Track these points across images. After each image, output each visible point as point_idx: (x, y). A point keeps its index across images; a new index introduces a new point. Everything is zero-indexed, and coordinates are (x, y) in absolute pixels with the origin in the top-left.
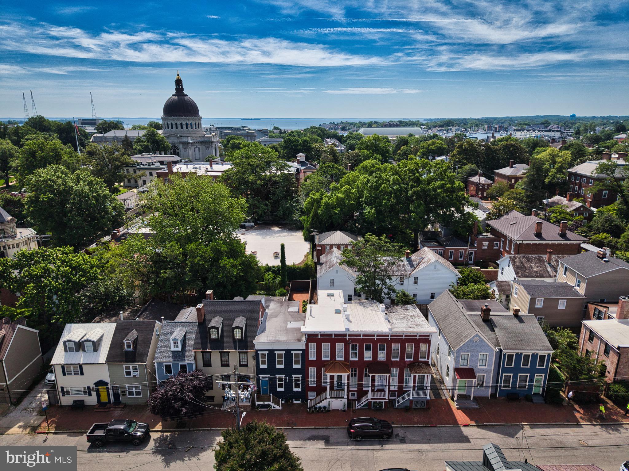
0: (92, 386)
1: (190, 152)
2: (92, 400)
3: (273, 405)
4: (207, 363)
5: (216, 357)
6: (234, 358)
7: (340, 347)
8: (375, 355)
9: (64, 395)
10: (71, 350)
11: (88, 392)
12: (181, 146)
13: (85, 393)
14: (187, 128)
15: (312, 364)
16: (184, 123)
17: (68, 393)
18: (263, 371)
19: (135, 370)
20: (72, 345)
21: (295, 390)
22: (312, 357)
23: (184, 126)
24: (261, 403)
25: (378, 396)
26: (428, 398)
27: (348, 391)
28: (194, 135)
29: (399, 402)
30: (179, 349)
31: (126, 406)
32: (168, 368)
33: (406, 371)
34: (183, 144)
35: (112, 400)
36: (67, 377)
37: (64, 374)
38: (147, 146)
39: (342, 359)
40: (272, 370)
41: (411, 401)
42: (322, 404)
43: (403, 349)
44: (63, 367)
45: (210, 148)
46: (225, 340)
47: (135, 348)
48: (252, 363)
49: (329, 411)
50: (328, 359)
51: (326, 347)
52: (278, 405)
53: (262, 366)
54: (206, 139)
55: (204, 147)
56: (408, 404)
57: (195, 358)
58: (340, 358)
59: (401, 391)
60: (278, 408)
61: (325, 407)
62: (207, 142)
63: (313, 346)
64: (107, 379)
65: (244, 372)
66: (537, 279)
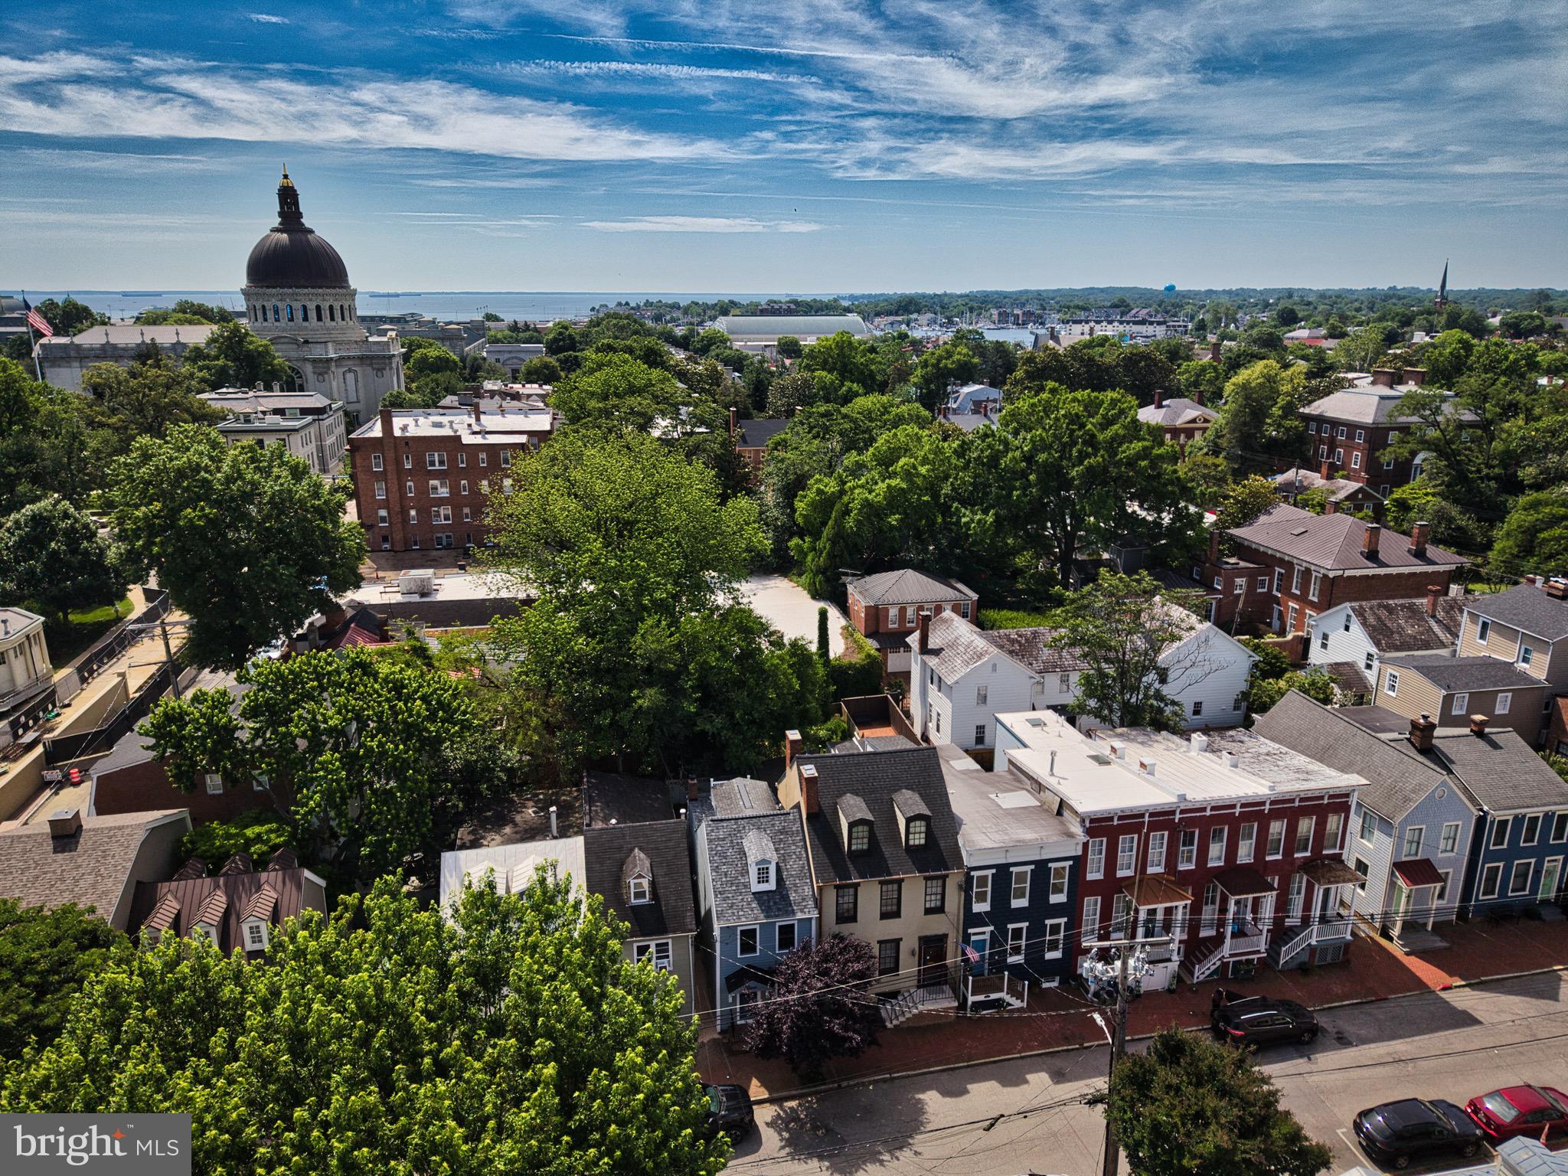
1: (334, 384)
3: (1008, 998)
4: (848, 914)
7: (1158, 840)
12: (308, 369)
14: (319, 319)
15: (1094, 888)
16: (311, 306)
19: (663, 954)
21: (1050, 955)
22: (1094, 874)
23: (312, 314)
24: (981, 998)
25: (1244, 946)
26: (1349, 937)
28: (340, 338)
29: (1287, 954)
30: (772, 885)
33: (1294, 882)
34: (314, 361)
38: (223, 370)
39: (1162, 869)
40: (1001, 914)
41: (1313, 950)
45: (387, 373)
47: (657, 895)
48: (954, 901)
49: (1139, 996)
51: (1128, 845)
52: (1020, 996)
54: (374, 348)
55: (369, 370)
56: (1305, 958)
57: (819, 904)
60: (1017, 1004)
62: (378, 357)
63: (1098, 850)
65: (937, 925)
66: (1420, 653)
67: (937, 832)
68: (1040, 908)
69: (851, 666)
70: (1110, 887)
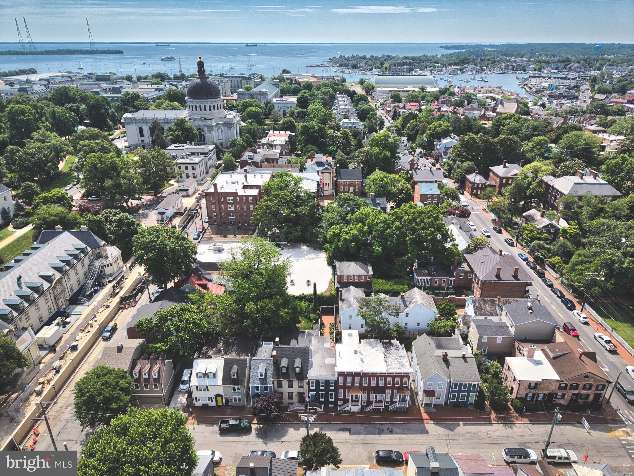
0: (213, 396)
1: (214, 134)
2: (213, 404)
3: (318, 408)
4: (280, 385)
5: (285, 383)
6: (296, 383)
7: (357, 379)
8: (377, 383)
9: (196, 401)
10: (201, 377)
11: (211, 399)
12: (206, 129)
13: (209, 400)
14: (210, 110)
15: (341, 387)
16: (207, 106)
17: (199, 400)
18: (312, 390)
19: (238, 388)
20: (201, 375)
21: (330, 400)
22: (341, 383)
23: (208, 109)
24: (311, 407)
25: (378, 405)
26: (407, 406)
27: (361, 401)
29: (391, 408)
30: (263, 377)
31: (233, 407)
32: (257, 388)
33: (395, 391)
34: (208, 127)
35: (224, 404)
36: (199, 392)
37: (197, 390)
39: (358, 385)
40: (317, 390)
41: (397, 408)
42: (346, 409)
43: (394, 380)
44: (197, 387)
46: (290, 373)
47: (237, 376)
48: (305, 386)
49: (350, 413)
50: (350, 385)
51: (349, 379)
52: (321, 408)
53: (311, 388)
54: (228, 120)
56: (396, 409)
57: (273, 383)
58: (357, 384)
59: (392, 402)
60: (321, 410)
61: (348, 411)
62: (229, 124)
63: (341, 379)
64: (222, 393)
65: (301, 390)
66: (489, 318)
67: (304, 370)
68: (327, 390)
69: (325, 296)
70: (345, 387)
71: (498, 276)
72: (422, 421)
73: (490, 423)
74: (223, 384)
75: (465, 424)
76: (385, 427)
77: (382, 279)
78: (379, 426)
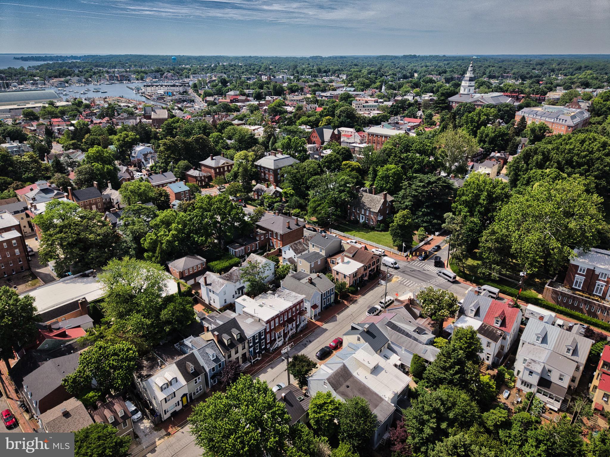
0: (179, 400)
2: (180, 407)
3: (258, 358)
4: (230, 356)
5: (233, 352)
6: (240, 347)
7: (277, 320)
8: (288, 316)
9: (165, 414)
10: (165, 388)
11: (178, 404)
13: (176, 406)
15: (268, 332)
17: (168, 412)
18: (251, 347)
19: (199, 378)
20: (165, 386)
21: (262, 347)
24: (254, 360)
26: (307, 322)
29: (298, 330)
30: (215, 358)
31: (196, 398)
32: (213, 369)
33: (298, 316)
35: (189, 401)
36: (168, 402)
37: (166, 402)
40: (254, 343)
41: (302, 327)
43: (296, 309)
44: (165, 399)
46: (234, 342)
47: (194, 369)
48: (247, 346)
50: (273, 327)
51: (272, 323)
53: (250, 345)
57: (224, 357)
58: (277, 324)
61: (277, 347)
63: (268, 326)
64: (186, 391)
65: (244, 351)
66: (303, 253)
67: (242, 335)
68: (260, 340)
70: (270, 331)
71: (289, 228)
72: (319, 326)
73: (348, 307)
74: (187, 381)
75: (338, 314)
76: (305, 342)
77: (215, 261)
78: (301, 344)
